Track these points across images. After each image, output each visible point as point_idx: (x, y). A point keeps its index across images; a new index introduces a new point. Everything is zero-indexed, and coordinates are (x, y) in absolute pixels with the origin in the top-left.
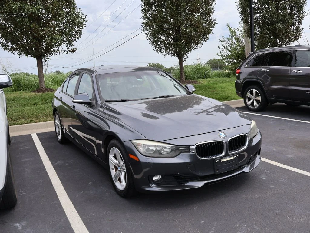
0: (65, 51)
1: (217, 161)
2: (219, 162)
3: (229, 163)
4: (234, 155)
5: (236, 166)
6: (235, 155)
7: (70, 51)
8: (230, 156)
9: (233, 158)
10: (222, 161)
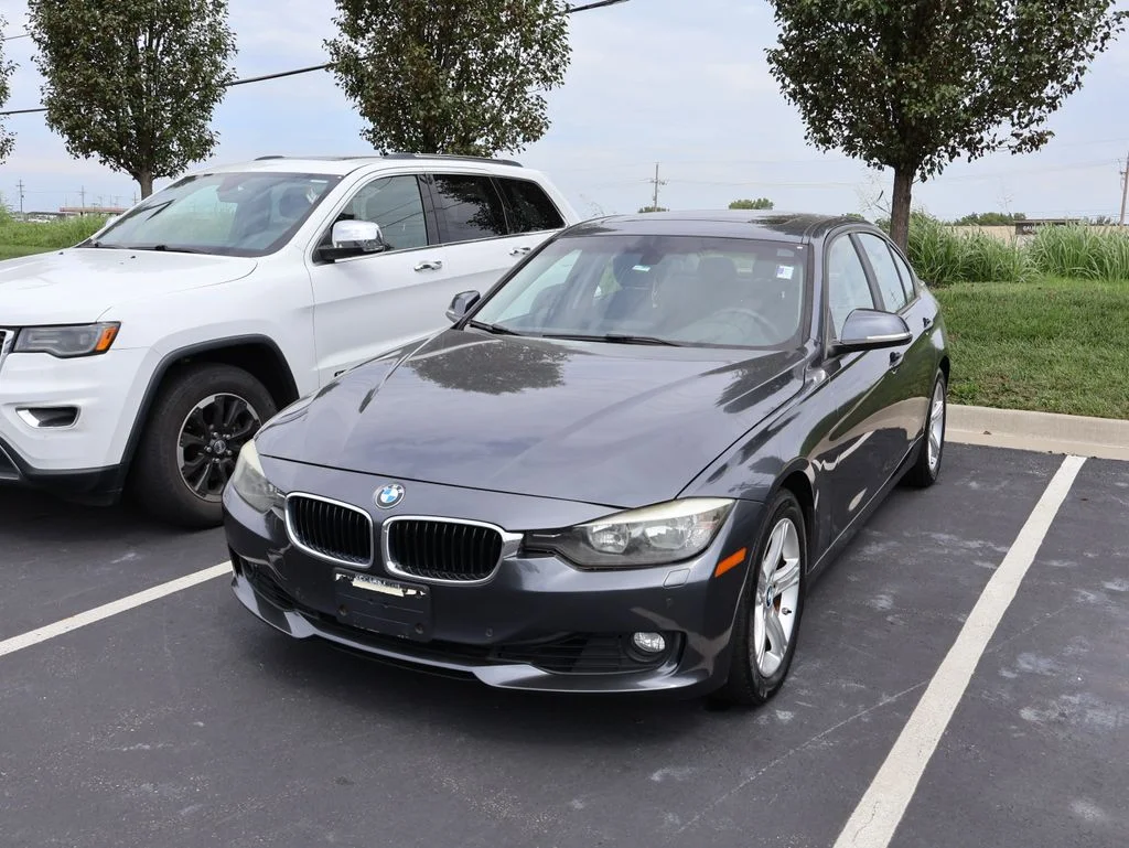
0: (1000, 143)
1: (338, 576)
2: (347, 582)
3: (386, 604)
4: (404, 583)
5: (420, 632)
6: (412, 588)
7: (1024, 142)
8: (385, 580)
9: (398, 592)
10: (358, 583)
